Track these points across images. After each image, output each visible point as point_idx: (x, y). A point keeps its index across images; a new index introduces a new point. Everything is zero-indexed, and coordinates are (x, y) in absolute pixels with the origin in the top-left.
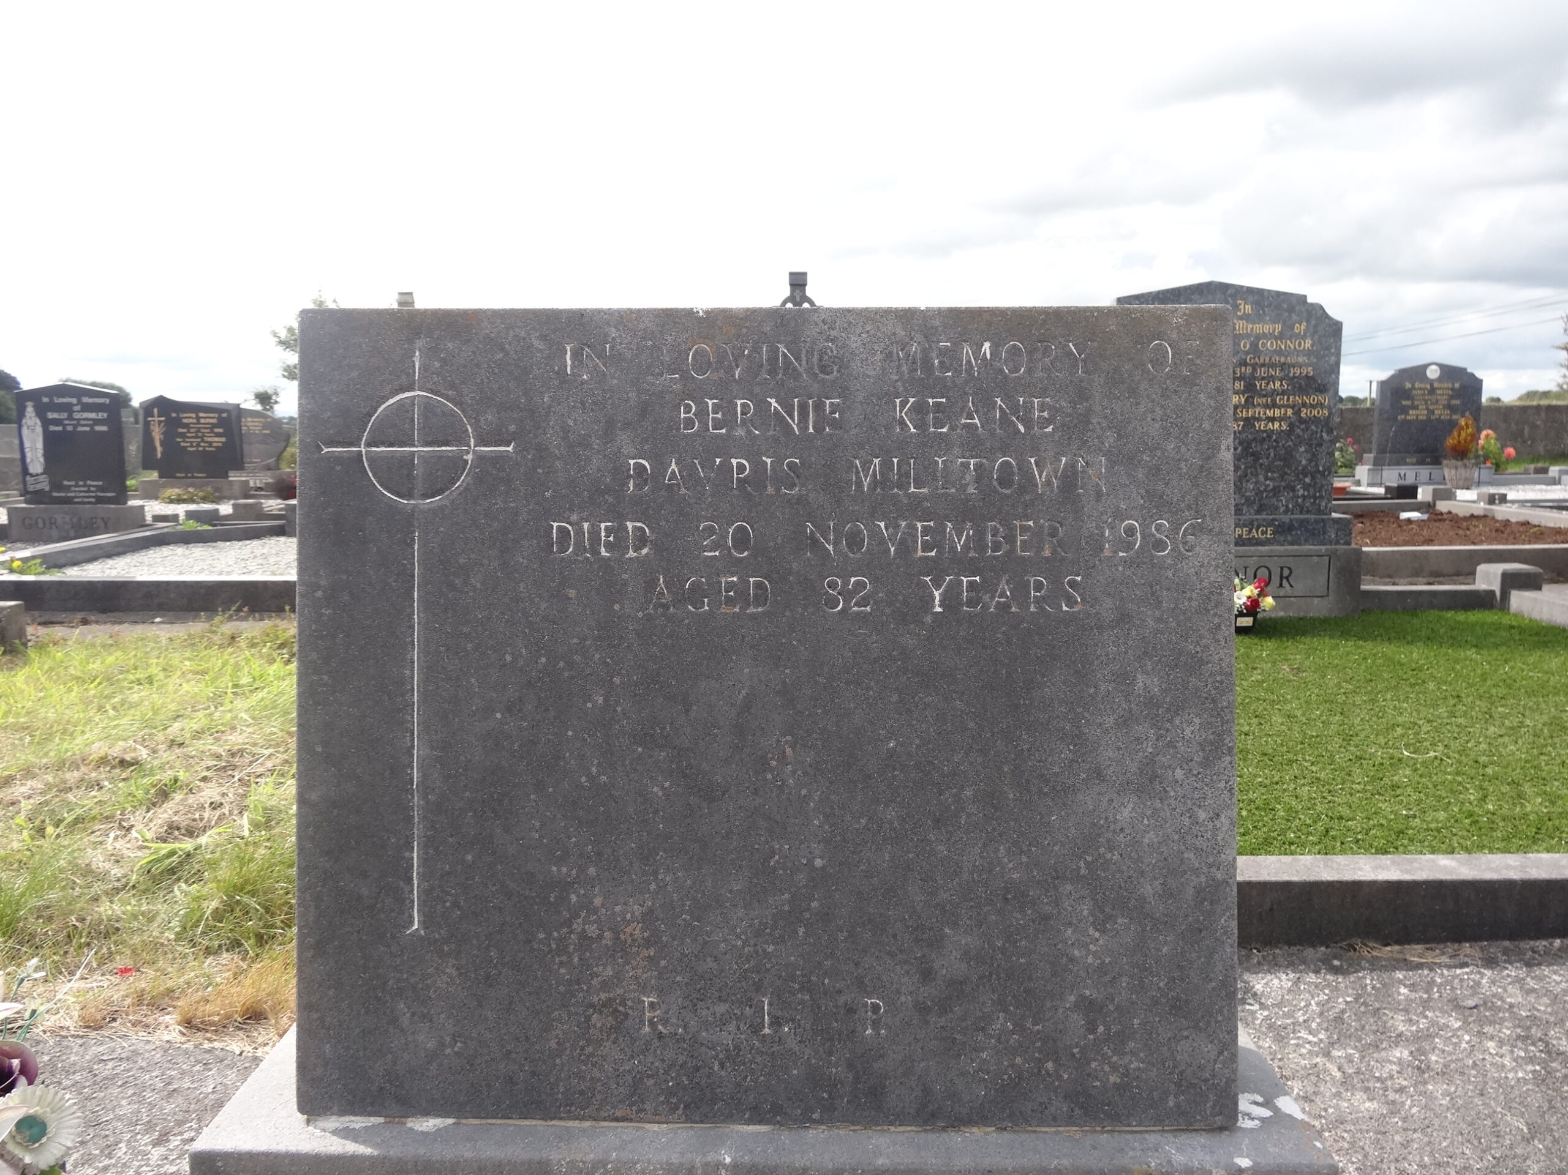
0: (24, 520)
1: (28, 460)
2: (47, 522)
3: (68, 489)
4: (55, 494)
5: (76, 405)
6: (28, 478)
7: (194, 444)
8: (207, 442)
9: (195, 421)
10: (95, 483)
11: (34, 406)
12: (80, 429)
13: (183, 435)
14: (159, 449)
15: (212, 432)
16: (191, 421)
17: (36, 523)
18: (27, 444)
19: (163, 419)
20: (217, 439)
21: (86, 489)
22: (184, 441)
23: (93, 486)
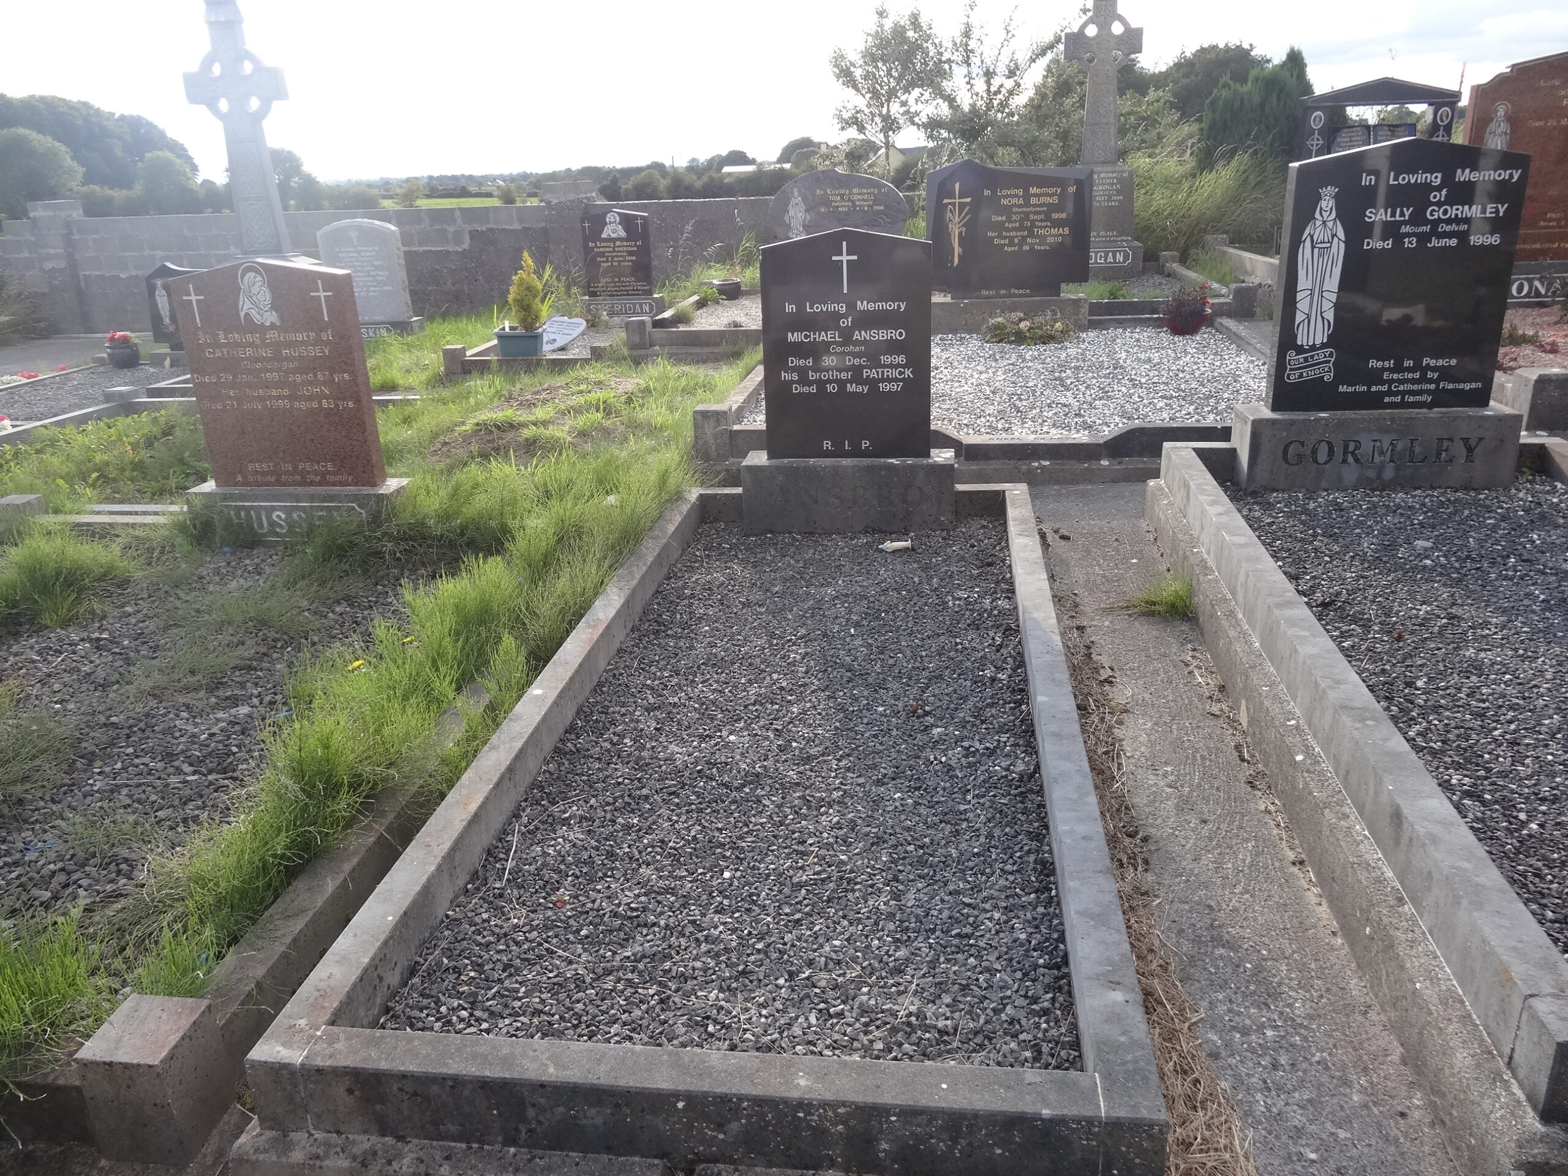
0: (1287, 447)
1: (1299, 317)
2: (1338, 450)
3: (1376, 377)
4: (1342, 389)
5: (1439, 189)
6: (1291, 355)
7: (1016, 241)
8: (1038, 236)
9: (1021, 201)
10: (1440, 363)
11: (1337, 197)
12: (1434, 243)
13: (999, 227)
14: (957, 250)
15: (1048, 218)
16: (1014, 201)
17: (1314, 452)
18: (1304, 282)
19: (969, 200)
20: (1054, 231)
21: (1417, 375)
22: (1000, 237)
23: (1434, 369)
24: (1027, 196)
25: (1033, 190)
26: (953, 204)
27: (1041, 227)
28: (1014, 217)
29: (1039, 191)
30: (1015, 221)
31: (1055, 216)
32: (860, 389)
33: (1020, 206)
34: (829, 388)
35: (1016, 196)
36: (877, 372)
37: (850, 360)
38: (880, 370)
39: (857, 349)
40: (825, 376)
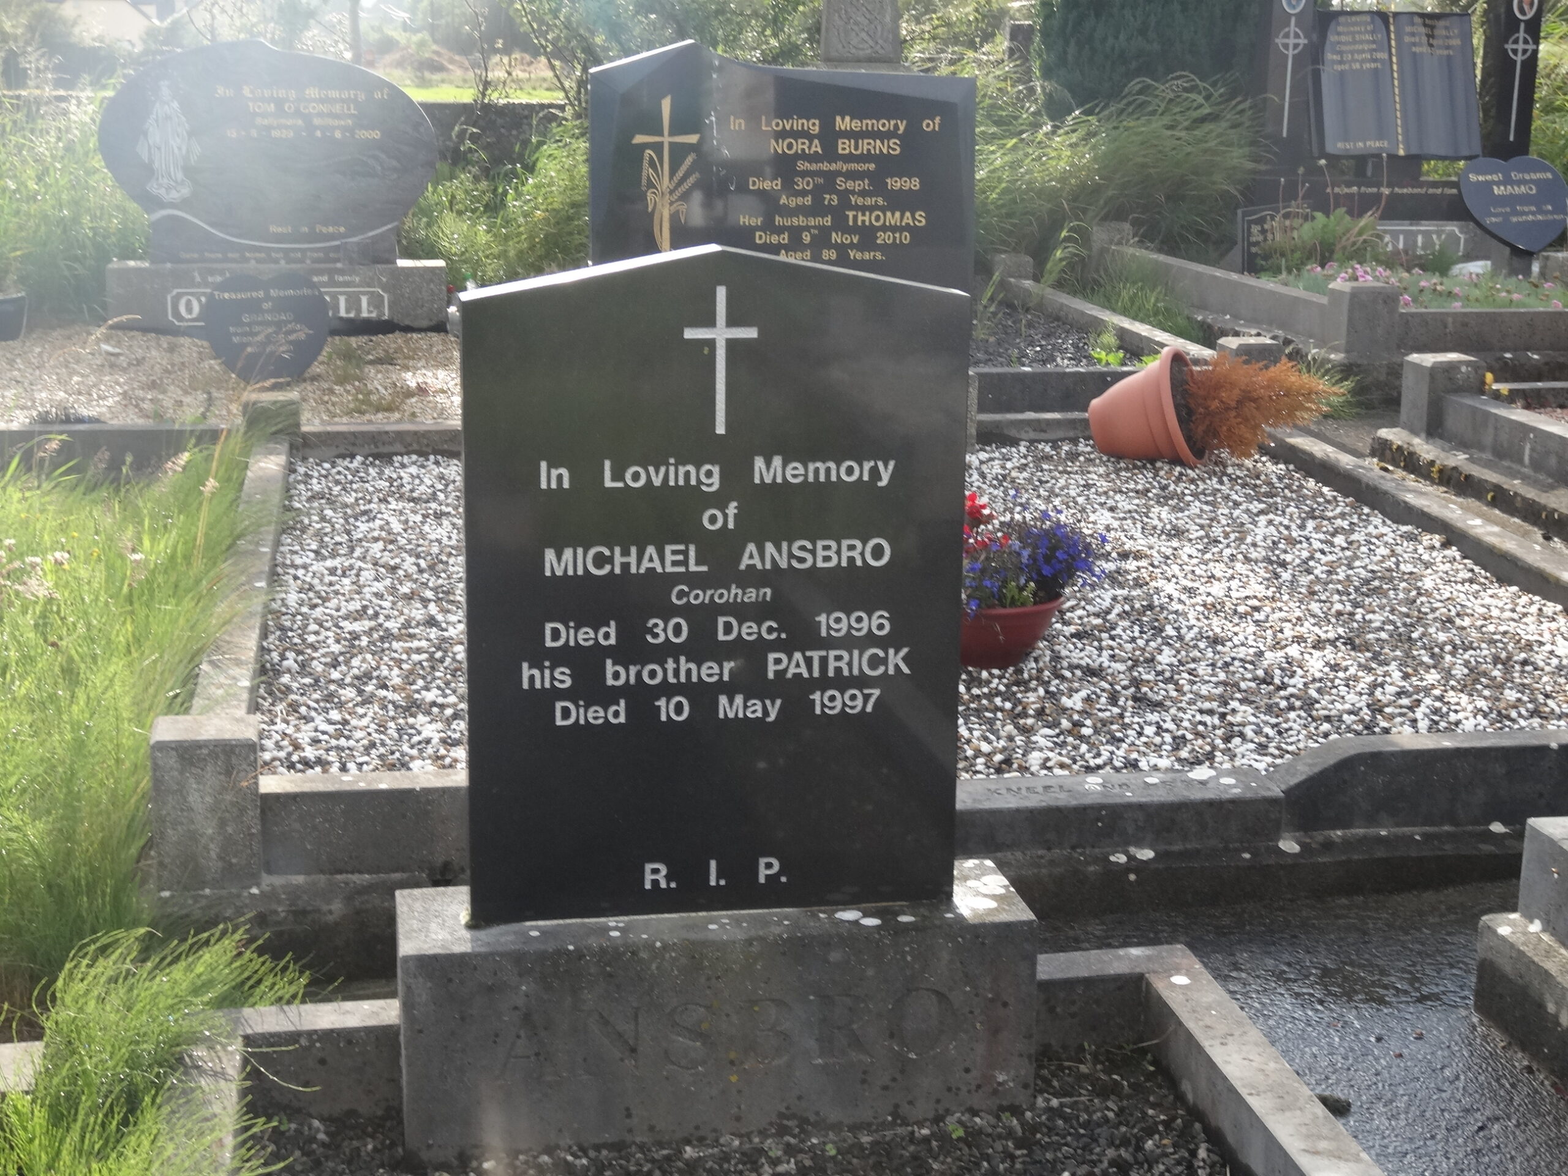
24: (830, 137)
25: (844, 123)
26: (658, 148)
27: (863, 209)
28: (801, 184)
29: (856, 125)
30: (803, 193)
31: (895, 183)
32: (755, 709)
33: (814, 158)
34: (666, 709)
35: (805, 134)
36: (809, 661)
37: (728, 628)
38: (815, 655)
39: (752, 595)
40: (652, 674)
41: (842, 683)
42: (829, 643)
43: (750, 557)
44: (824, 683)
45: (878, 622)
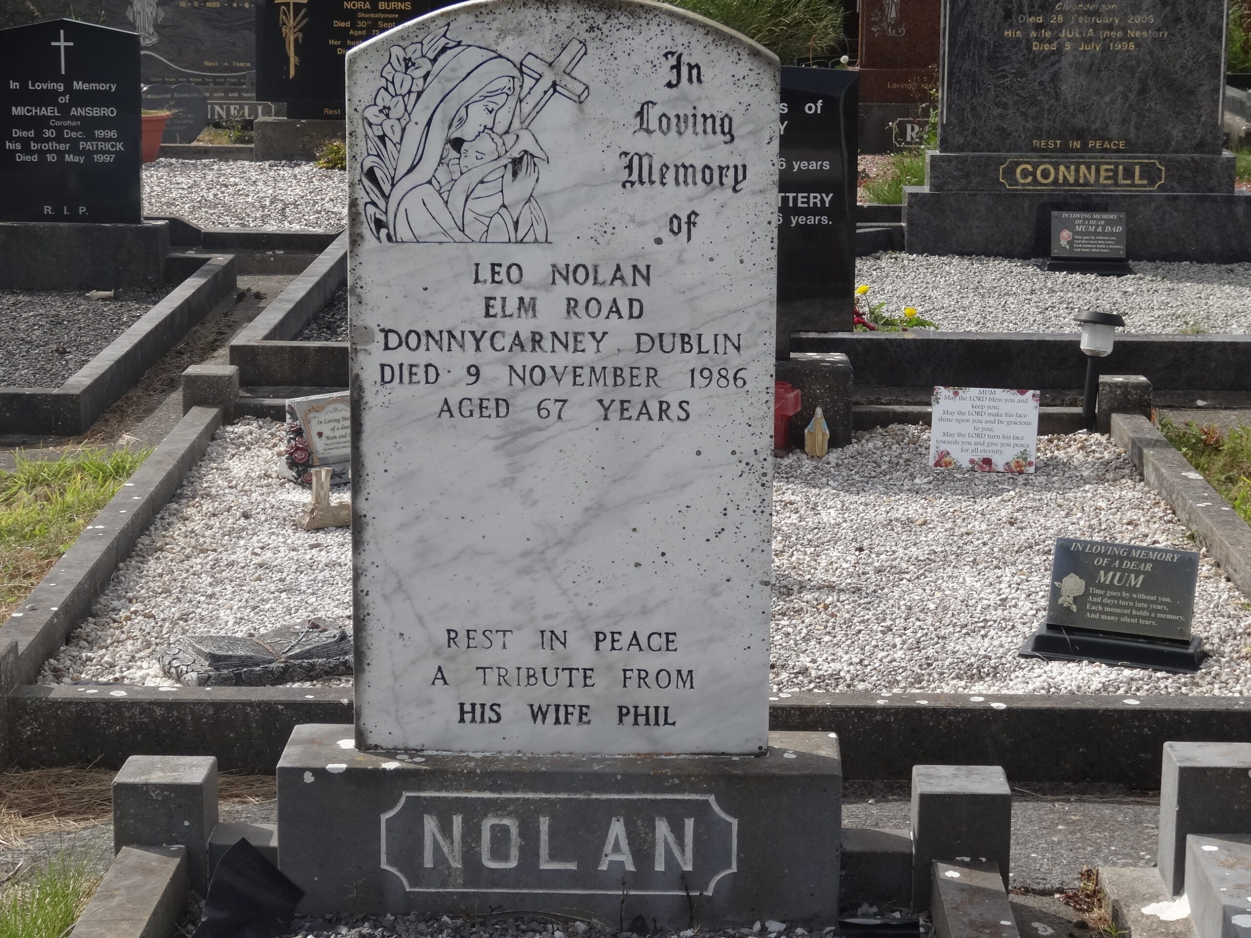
26: (287, 5)
28: (361, 24)
30: (361, 29)
32: (77, 159)
33: (367, 11)
36: (92, 145)
37: (67, 134)
38: (94, 143)
39: (74, 124)
40: (45, 146)
41: (103, 152)
42: (99, 140)
43: (73, 112)
44: (97, 152)
45: (113, 134)
